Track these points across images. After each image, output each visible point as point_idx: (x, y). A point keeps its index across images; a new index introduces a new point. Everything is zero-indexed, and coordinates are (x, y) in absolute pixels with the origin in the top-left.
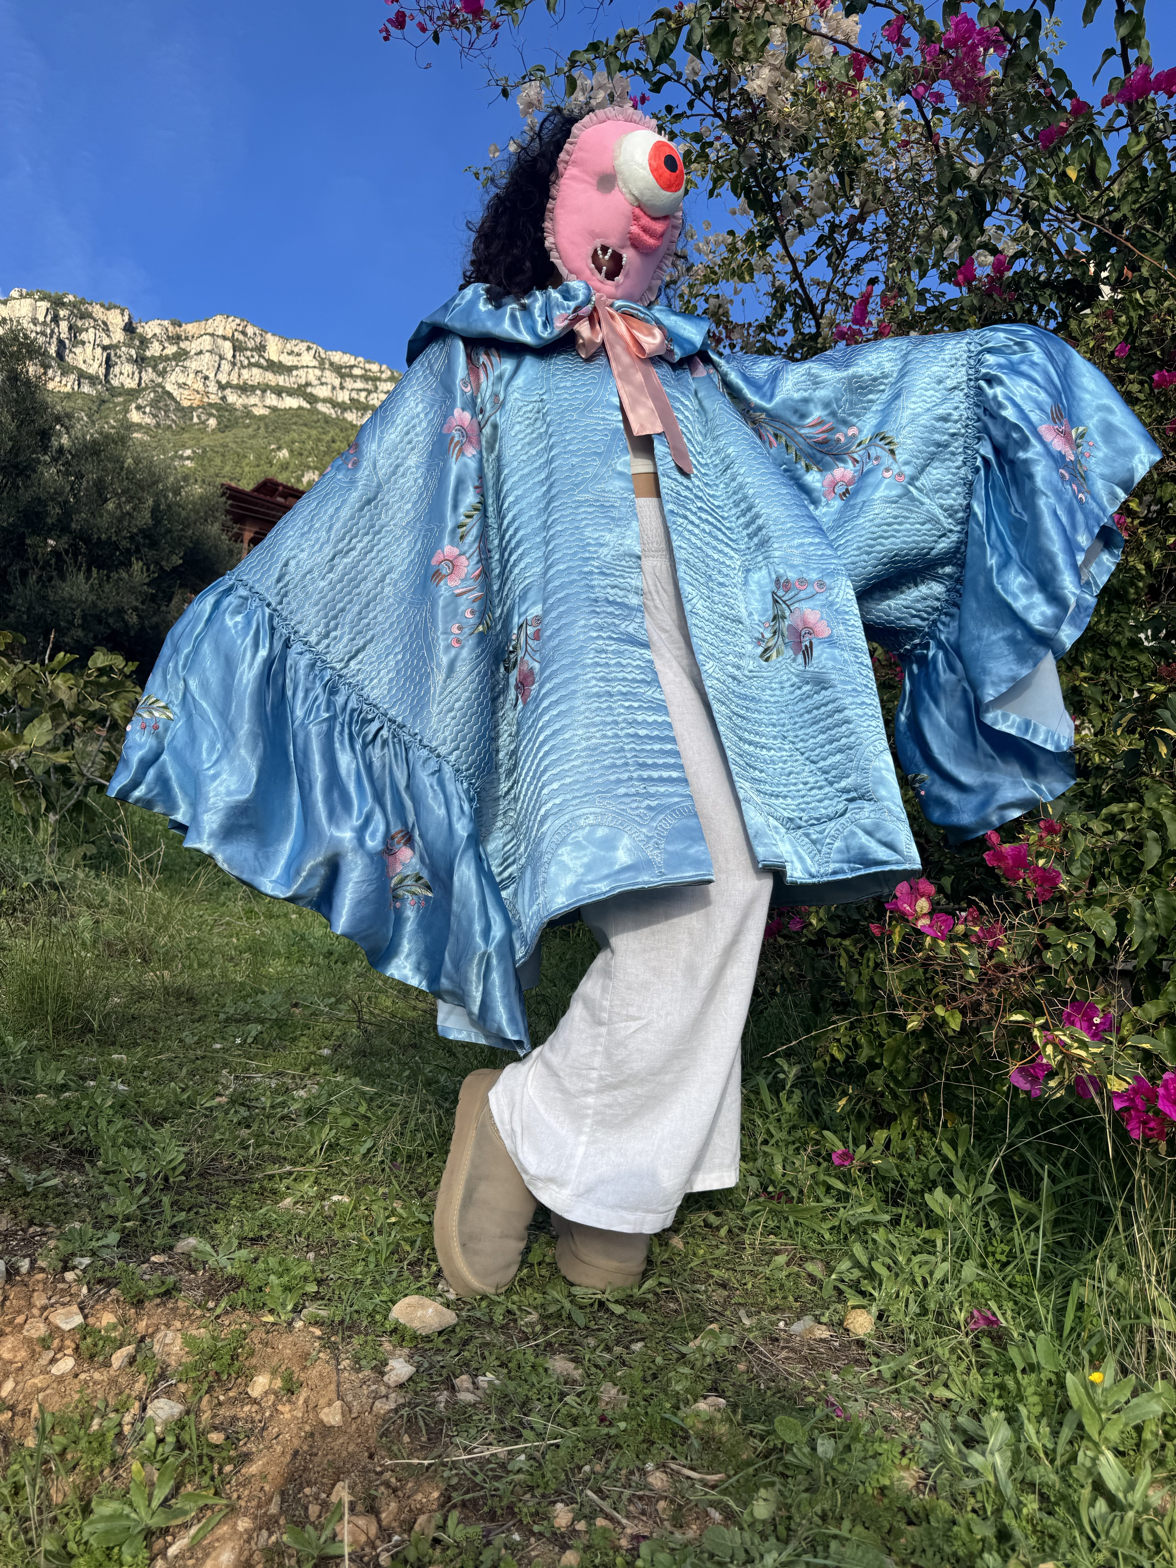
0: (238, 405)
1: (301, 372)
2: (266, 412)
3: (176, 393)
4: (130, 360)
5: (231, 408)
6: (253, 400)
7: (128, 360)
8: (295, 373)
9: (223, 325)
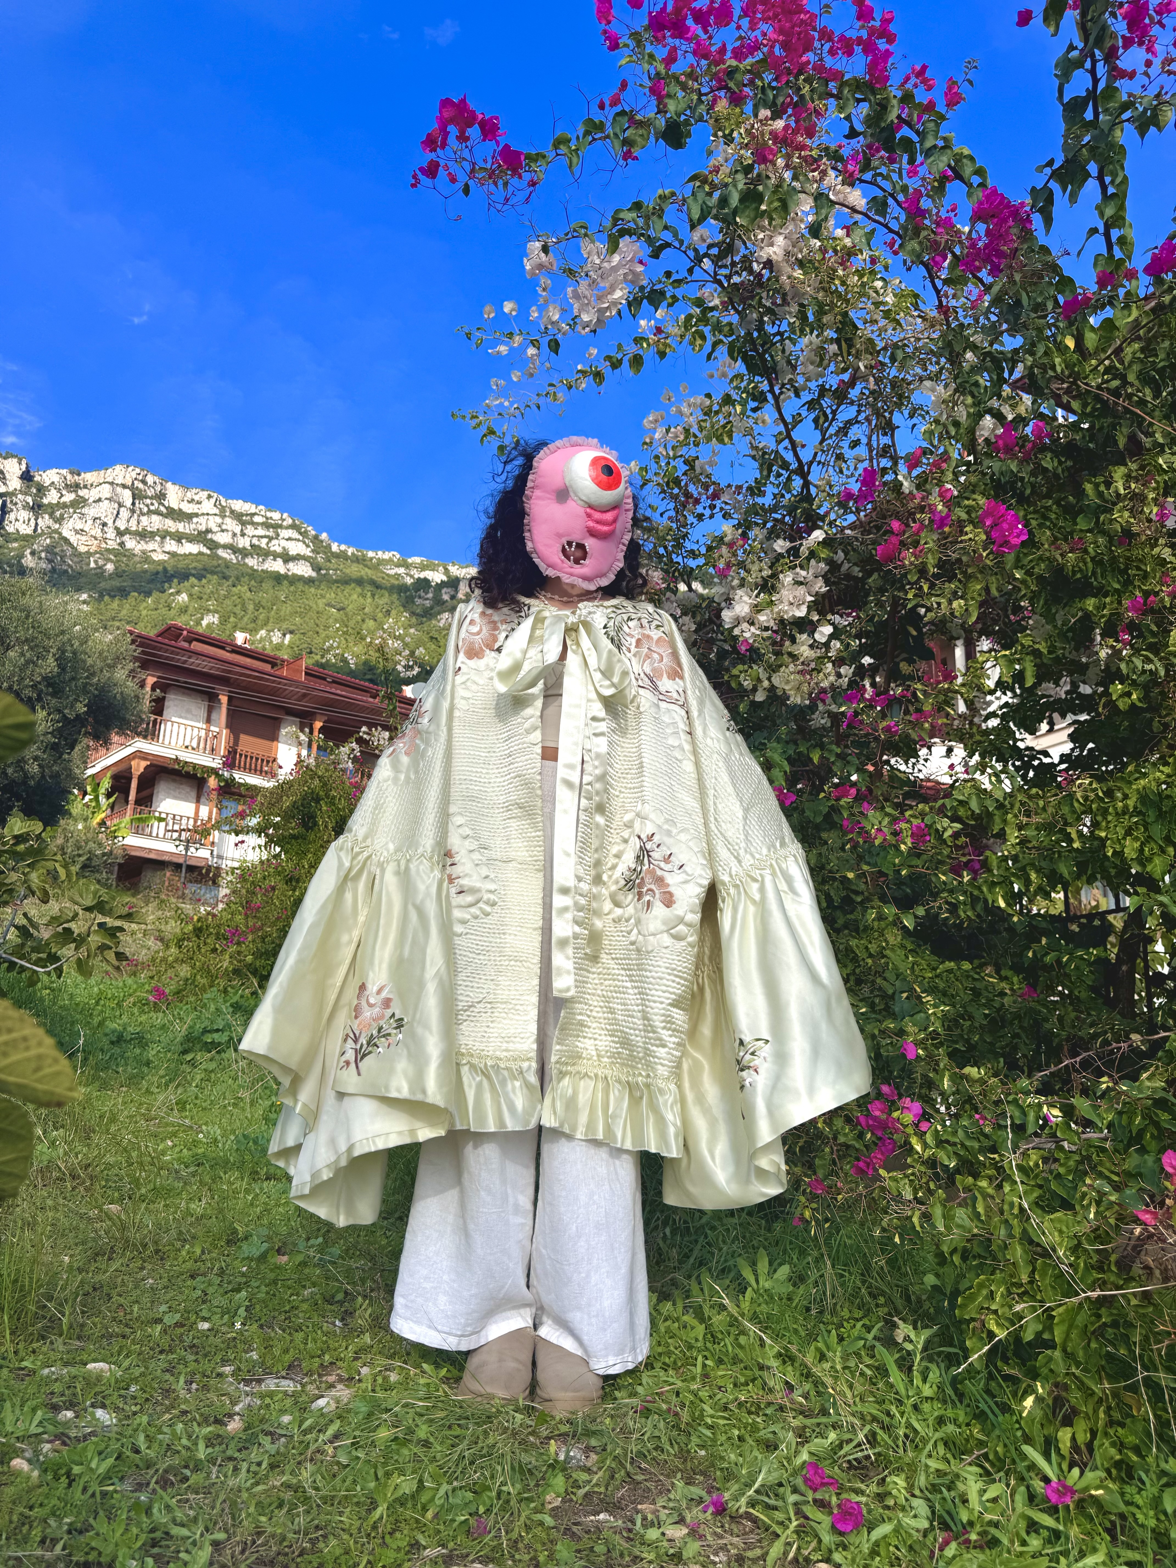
0: (137, 551)
1: (202, 520)
2: (165, 557)
3: (73, 539)
4: (26, 506)
5: (129, 554)
6: (151, 546)
7: (24, 508)
8: (195, 520)
9: (121, 473)
